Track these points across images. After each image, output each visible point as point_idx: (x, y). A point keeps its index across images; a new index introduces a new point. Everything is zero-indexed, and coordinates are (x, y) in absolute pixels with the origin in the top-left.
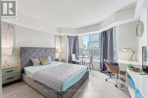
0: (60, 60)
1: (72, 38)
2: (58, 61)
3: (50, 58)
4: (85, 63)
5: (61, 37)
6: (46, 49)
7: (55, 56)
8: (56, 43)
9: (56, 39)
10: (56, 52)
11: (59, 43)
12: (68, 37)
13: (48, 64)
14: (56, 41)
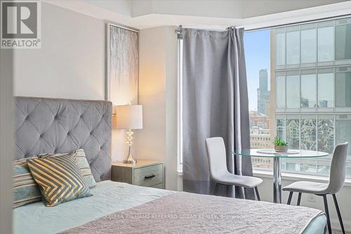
0: (137, 176)
1: (206, 42)
2: (130, 182)
3: (81, 160)
4: (292, 191)
5: (135, 33)
6: (61, 109)
7: (105, 147)
8: (112, 74)
9: (112, 49)
10: (115, 129)
11: (125, 73)
12: (184, 34)
13: (78, 197)
14: (112, 62)
